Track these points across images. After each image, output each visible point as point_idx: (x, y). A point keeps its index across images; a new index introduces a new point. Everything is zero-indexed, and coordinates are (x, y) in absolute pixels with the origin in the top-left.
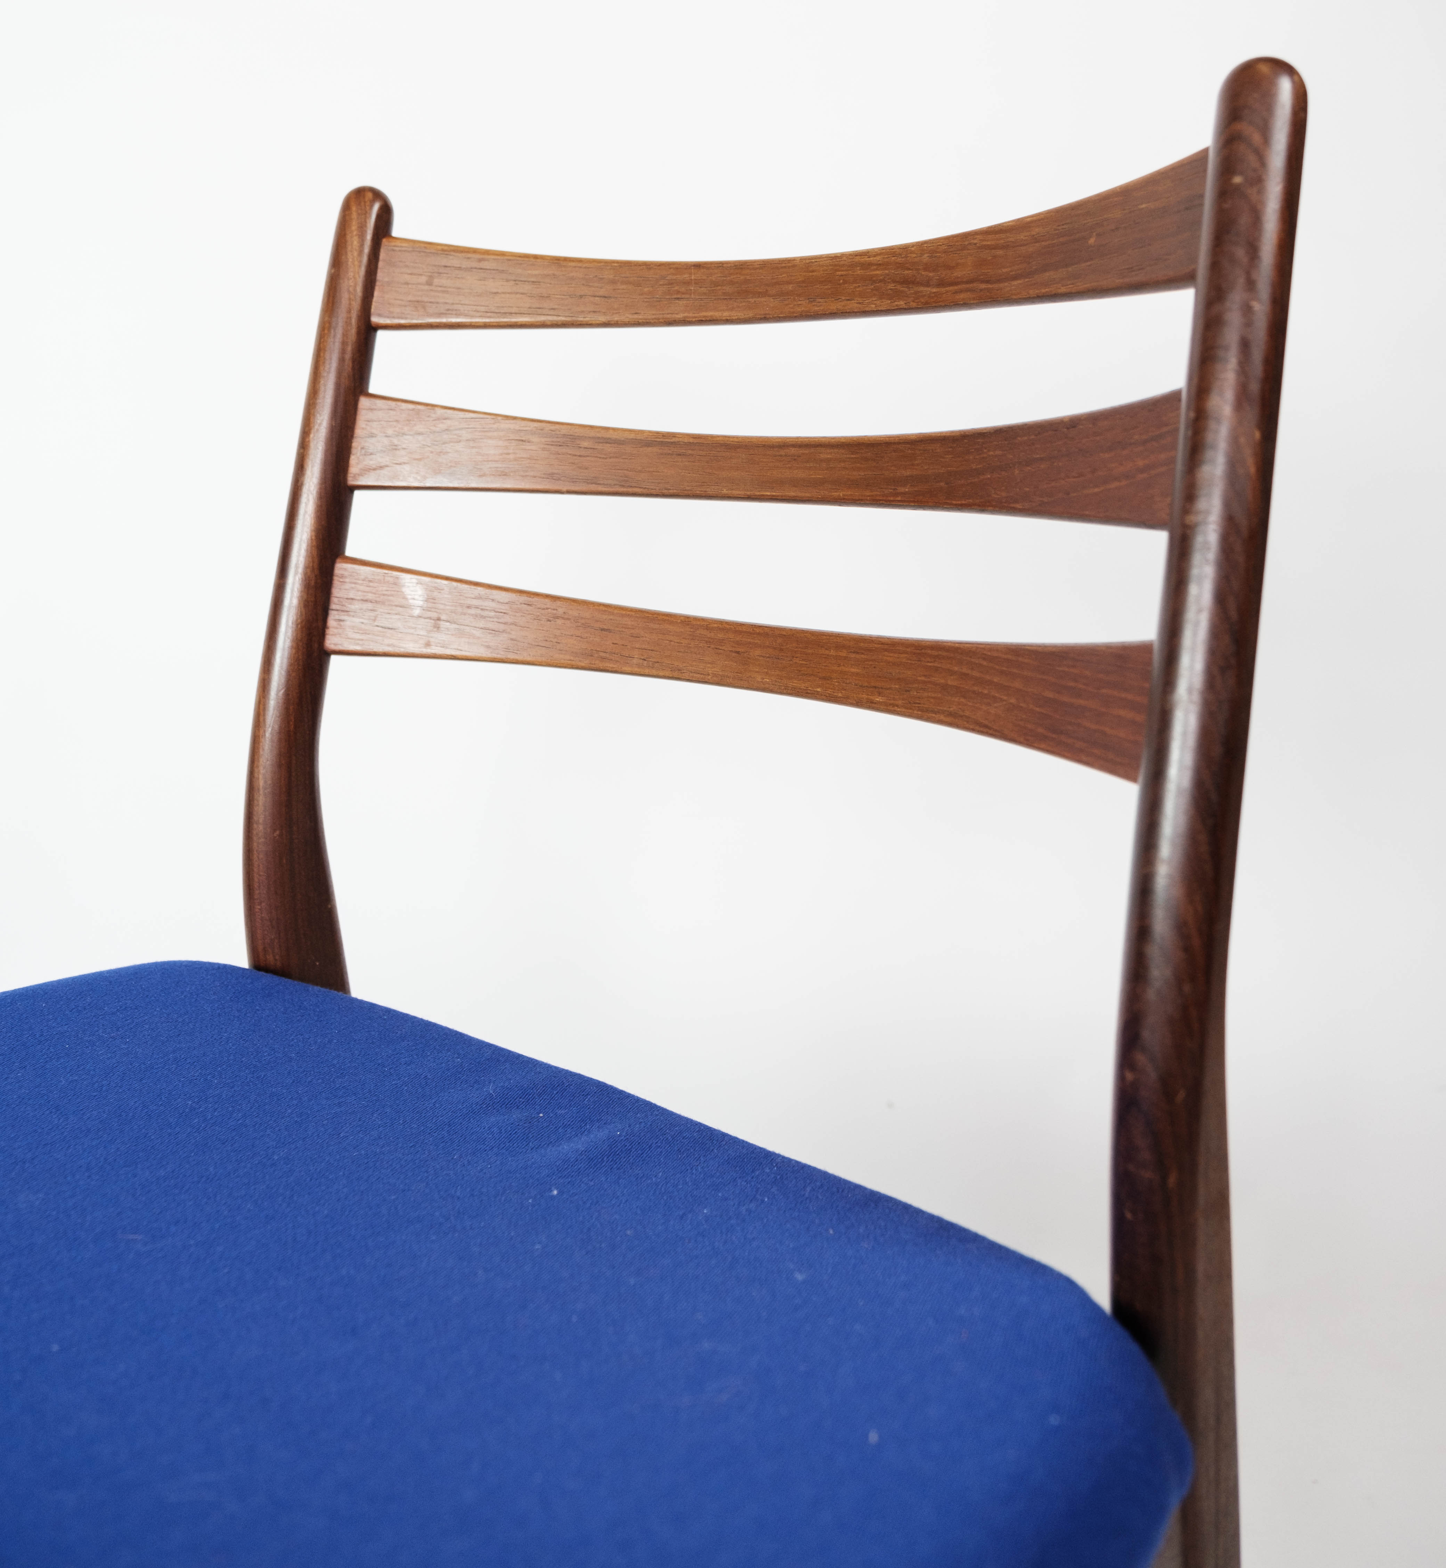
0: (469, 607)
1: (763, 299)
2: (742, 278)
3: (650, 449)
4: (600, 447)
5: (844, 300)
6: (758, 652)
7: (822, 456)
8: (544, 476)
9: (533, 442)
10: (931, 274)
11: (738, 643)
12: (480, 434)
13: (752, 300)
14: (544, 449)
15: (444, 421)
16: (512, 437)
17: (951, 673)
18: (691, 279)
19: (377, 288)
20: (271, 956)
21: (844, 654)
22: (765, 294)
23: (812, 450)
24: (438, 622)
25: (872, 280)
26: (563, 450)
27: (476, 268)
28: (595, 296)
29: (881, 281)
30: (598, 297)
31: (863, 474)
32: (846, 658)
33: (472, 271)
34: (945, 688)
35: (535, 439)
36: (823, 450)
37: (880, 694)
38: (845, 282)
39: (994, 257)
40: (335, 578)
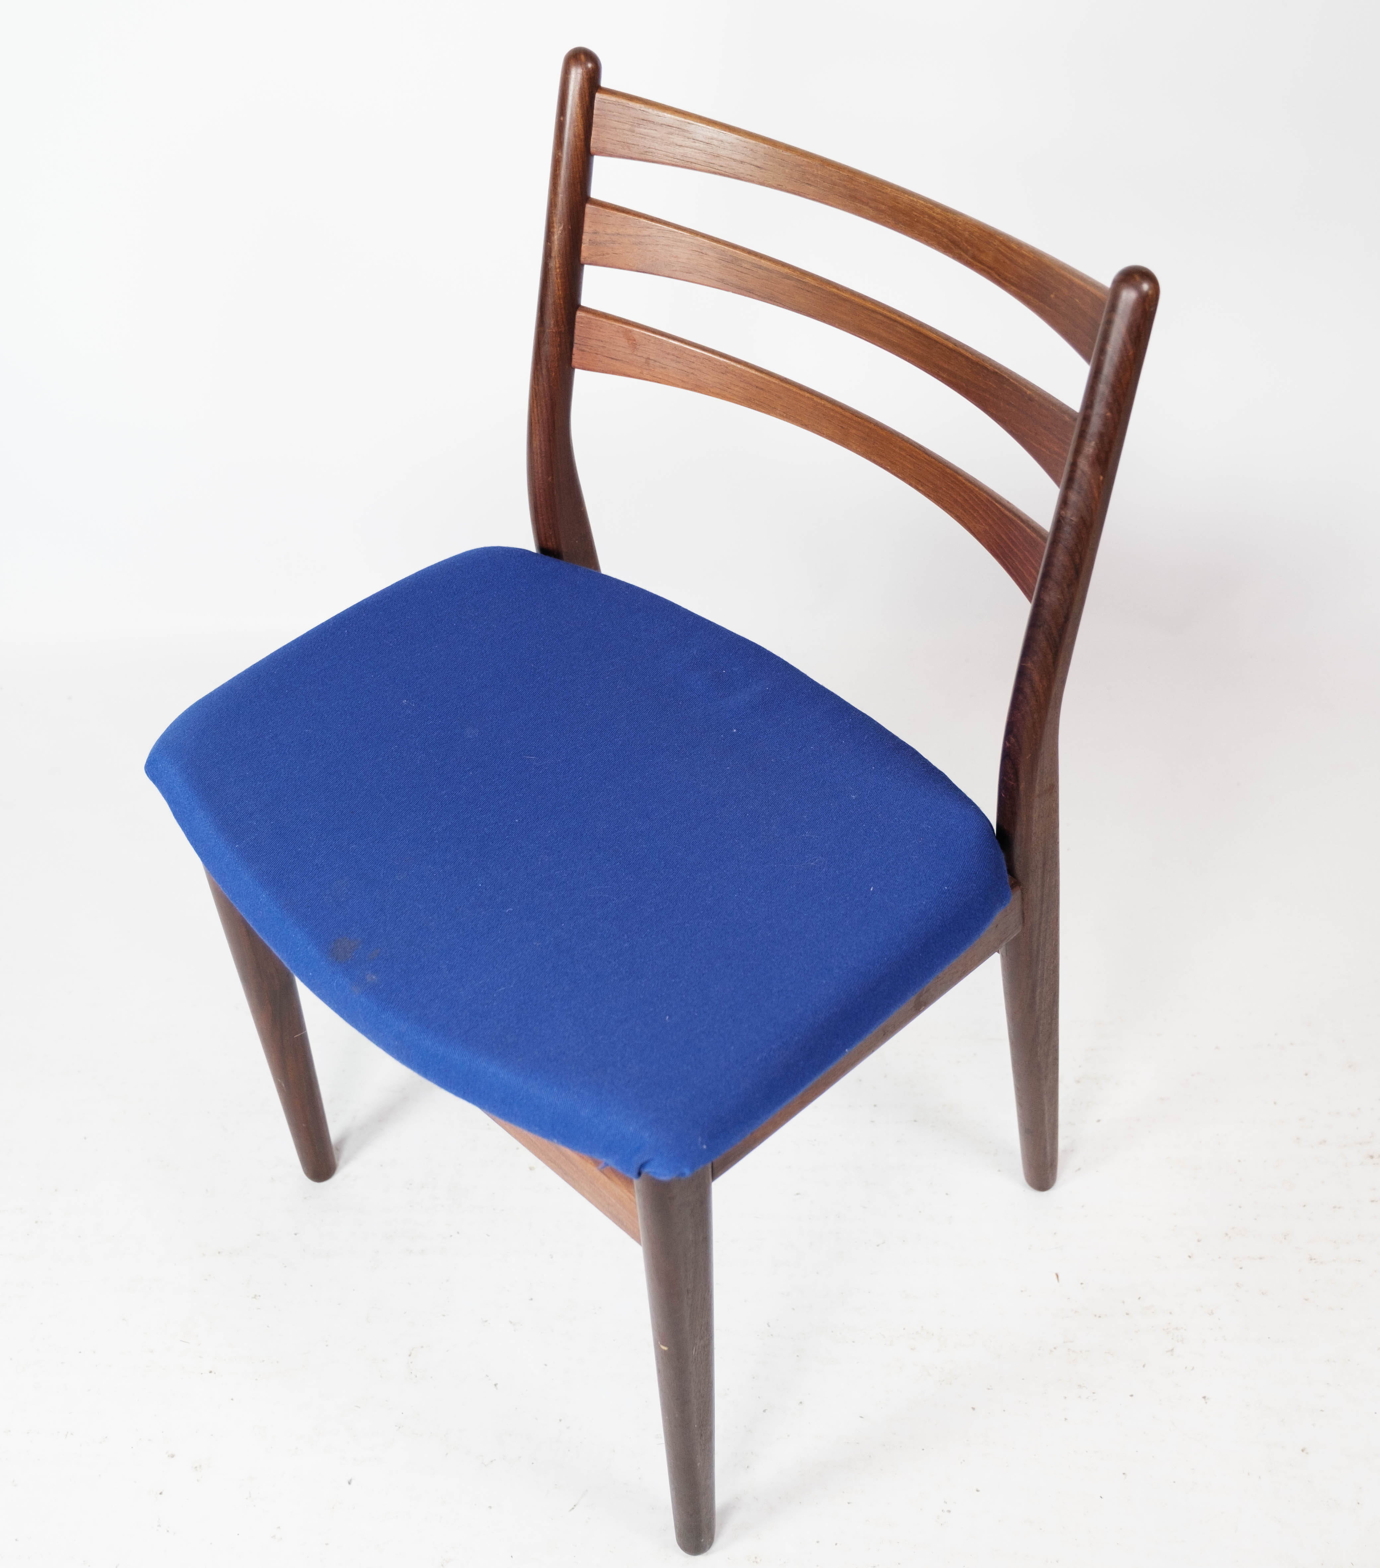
0: (668, 354)
1: (865, 207)
2: (852, 186)
3: (789, 281)
4: (755, 269)
5: (916, 233)
6: (854, 431)
7: (898, 329)
8: (716, 279)
9: (709, 255)
10: (969, 247)
11: (843, 422)
12: (672, 242)
13: (859, 205)
14: (716, 262)
15: (647, 229)
16: (694, 249)
17: (960, 495)
18: (818, 174)
19: (593, 128)
20: (550, 543)
21: (903, 453)
22: (867, 204)
23: (892, 322)
24: (648, 360)
25: (933, 228)
26: (732, 266)
27: (665, 125)
28: (751, 164)
29: (940, 233)
30: (753, 165)
31: (921, 352)
32: (905, 457)
33: (662, 127)
34: (956, 501)
35: (710, 253)
36: (899, 325)
37: (922, 486)
38: (917, 221)
39: (1004, 262)
40: (576, 324)
